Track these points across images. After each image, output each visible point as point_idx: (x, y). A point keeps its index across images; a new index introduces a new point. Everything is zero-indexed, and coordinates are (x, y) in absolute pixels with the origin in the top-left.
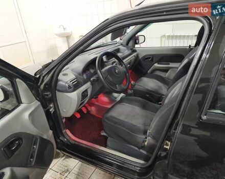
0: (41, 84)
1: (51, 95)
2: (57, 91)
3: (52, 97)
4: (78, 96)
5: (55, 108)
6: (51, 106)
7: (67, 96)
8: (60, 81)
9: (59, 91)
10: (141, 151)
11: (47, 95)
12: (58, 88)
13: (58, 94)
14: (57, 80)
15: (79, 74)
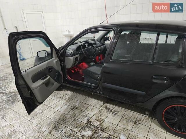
0: (59, 53)
1: (62, 58)
2: (65, 57)
3: (63, 59)
4: (74, 59)
5: (64, 64)
6: (63, 63)
7: (70, 59)
8: (67, 52)
9: (66, 56)
10: (97, 81)
11: (61, 58)
12: (66, 55)
13: (66, 58)
14: (66, 52)
15: (75, 51)
